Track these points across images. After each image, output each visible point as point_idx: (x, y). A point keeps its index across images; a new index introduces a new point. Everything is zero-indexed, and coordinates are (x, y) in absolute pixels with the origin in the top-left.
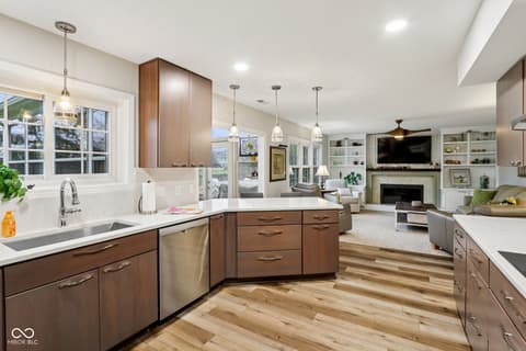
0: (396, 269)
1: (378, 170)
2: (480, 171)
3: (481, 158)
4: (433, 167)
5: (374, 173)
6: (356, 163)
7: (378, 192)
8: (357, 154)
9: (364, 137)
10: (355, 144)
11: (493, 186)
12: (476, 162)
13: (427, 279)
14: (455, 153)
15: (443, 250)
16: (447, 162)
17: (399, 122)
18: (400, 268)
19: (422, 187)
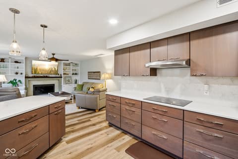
0: (77, 122)
1: (32, 77)
2: (74, 78)
3: (74, 73)
4: (59, 76)
5: (29, 79)
6: (17, 73)
7: (31, 89)
8: (18, 68)
9: (24, 59)
10: (16, 62)
11: (80, 83)
12: (73, 74)
13: (89, 120)
14: (67, 70)
15: (82, 108)
16: (64, 74)
17: (54, 54)
18: (78, 120)
19: (54, 85)
